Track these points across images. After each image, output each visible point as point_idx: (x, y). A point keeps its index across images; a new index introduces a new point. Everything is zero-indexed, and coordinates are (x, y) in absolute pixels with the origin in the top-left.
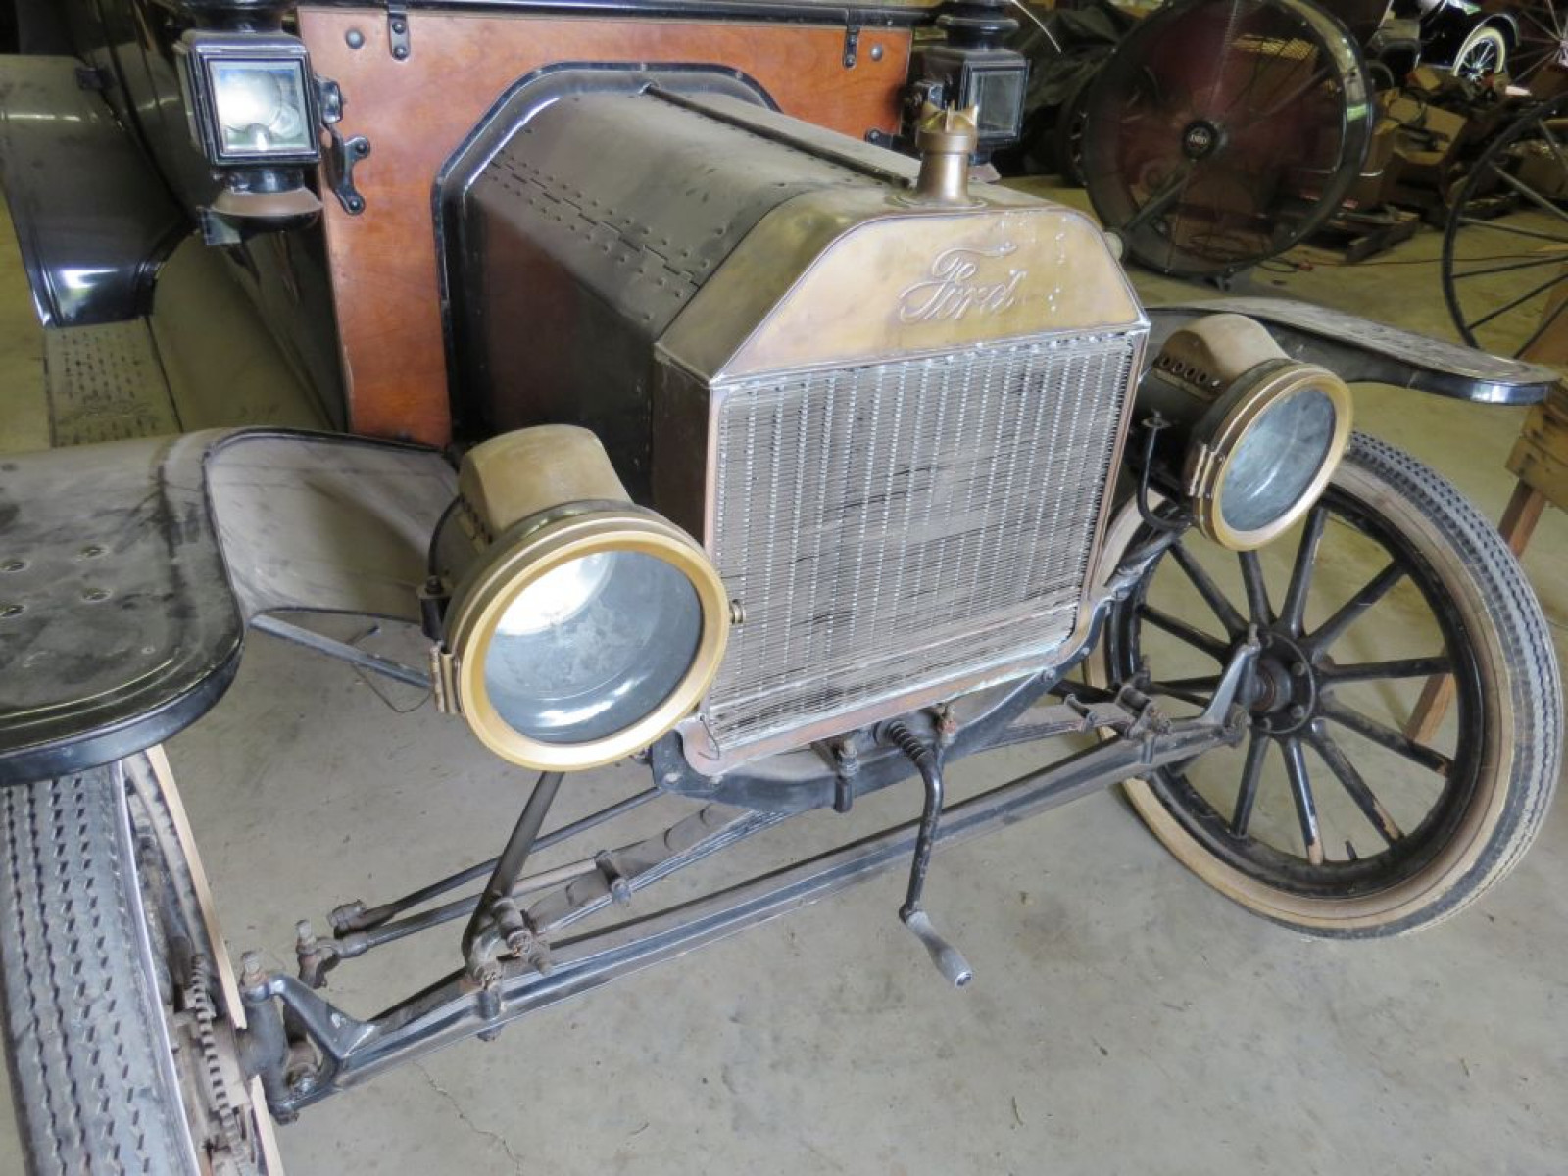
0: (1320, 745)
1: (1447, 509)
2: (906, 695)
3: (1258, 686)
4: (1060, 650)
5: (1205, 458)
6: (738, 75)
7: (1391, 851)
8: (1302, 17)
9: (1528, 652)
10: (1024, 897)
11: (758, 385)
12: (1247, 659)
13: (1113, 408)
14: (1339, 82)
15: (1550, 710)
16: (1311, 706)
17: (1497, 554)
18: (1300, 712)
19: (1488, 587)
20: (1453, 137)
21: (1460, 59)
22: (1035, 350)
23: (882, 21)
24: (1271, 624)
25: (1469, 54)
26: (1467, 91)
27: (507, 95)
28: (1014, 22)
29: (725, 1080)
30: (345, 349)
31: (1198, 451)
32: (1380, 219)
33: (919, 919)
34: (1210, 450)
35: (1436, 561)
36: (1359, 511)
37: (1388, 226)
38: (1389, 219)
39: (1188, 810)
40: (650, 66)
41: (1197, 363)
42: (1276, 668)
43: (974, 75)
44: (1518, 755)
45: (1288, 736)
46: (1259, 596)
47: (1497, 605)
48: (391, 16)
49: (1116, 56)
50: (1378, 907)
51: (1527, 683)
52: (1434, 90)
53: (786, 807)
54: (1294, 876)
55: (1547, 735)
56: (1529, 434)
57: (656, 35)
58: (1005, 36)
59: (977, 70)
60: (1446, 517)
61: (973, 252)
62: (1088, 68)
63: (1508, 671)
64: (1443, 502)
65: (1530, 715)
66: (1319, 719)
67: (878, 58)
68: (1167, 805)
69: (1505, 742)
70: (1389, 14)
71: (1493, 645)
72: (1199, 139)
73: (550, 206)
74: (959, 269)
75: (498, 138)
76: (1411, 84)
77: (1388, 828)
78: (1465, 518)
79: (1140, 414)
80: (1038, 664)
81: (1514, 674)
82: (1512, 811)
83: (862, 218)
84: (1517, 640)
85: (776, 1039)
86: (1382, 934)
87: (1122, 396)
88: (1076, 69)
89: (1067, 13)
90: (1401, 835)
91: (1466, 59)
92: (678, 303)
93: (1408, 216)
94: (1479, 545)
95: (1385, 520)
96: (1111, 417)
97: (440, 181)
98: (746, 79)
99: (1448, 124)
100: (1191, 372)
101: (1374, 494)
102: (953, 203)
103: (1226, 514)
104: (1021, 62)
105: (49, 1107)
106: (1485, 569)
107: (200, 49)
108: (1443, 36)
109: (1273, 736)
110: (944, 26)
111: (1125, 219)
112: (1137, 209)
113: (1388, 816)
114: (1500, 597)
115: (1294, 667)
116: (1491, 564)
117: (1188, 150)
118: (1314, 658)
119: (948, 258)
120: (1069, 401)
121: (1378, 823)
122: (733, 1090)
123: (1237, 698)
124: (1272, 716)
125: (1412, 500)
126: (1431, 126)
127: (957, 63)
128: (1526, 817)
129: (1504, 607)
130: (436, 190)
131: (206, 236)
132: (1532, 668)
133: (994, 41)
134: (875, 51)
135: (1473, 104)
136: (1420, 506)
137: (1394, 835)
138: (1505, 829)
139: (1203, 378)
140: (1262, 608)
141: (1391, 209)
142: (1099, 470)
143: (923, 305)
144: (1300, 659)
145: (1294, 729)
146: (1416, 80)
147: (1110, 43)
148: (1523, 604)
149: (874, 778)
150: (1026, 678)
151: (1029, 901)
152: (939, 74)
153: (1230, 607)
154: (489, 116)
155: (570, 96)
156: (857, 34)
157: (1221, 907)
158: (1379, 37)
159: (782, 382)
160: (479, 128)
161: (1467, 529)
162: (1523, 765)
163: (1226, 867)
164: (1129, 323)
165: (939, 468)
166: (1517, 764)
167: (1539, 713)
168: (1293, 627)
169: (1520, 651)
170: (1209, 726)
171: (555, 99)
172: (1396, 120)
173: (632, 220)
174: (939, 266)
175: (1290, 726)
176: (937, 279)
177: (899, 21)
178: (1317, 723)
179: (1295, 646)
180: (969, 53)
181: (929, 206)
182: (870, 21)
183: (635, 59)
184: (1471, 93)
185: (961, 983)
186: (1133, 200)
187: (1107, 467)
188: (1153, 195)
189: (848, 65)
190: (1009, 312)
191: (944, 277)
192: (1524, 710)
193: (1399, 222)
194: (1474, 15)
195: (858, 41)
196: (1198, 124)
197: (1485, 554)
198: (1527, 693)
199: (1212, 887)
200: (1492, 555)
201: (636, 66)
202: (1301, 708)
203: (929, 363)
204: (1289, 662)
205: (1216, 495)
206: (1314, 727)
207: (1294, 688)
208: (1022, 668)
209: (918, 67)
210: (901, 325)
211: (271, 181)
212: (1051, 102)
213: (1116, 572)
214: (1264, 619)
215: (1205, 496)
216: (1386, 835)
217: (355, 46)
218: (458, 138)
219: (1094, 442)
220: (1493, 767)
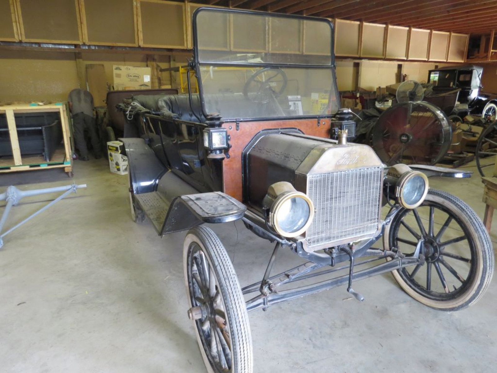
0: (442, 262)
1: (457, 202)
2: (344, 240)
3: (425, 250)
4: (376, 233)
5: (398, 189)
6: (297, 129)
7: (463, 285)
8: (426, 107)
9: (480, 230)
10: (376, 307)
11: (314, 176)
12: (421, 243)
13: (379, 182)
14: (440, 121)
15: (487, 242)
16: (439, 253)
17: (469, 210)
18: (436, 255)
19: (469, 217)
20: (480, 133)
21: (484, 112)
22: (362, 170)
23: (325, 117)
24: (426, 236)
25: (487, 111)
26: (482, 120)
27: (255, 136)
28: (352, 116)
29: (310, 339)
30: (224, 184)
31: (397, 188)
32: (461, 156)
33: (351, 290)
34: (399, 187)
35: (457, 214)
36: (440, 206)
37: (465, 157)
38: (465, 155)
39: (415, 287)
40: (281, 129)
41: (395, 173)
42: (429, 245)
43: (344, 126)
44: (483, 253)
45: (435, 262)
46: (423, 230)
47: (471, 221)
48: (237, 123)
49: (379, 120)
50: (462, 299)
51: (481, 237)
52: (472, 121)
53: (322, 264)
54: (443, 297)
55: (488, 248)
56: (486, 193)
57: (282, 123)
58: (350, 118)
59: (345, 125)
60: (457, 204)
61: (349, 153)
62: (372, 124)
63: (476, 235)
64: (456, 201)
65: (483, 243)
66: (441, 256)
67: (325, 124)
68: (410, 286)
69: (479, 251)
70: (457, 103)
71: (472, 230)
72: (404, 138)
73: (268, 153)
74: (347, 156)
75: (254, 143)
76: (465, 120)
77: (461, 279)
78: (461, 204)
79: (385, 183)
80: (371, 236)
81: (478, 235)
82: (485, 267)
83: (329, 148)
84: (477, 228)
85: (321, 332)
86: (465, 306)
87: (380, 179)
88: (369, 124)
89: (365, 110)
90: (464, 280)
91: (486, 112)
92: (298, 165)
93: (470, 155)
94: (465, 209)
95: (445, 207)
96: (379, 184)
97: (243, 152)
98: (299, 130)
99: (478, 130)
100: (394, 175)
101: (441, 201)
102: (344, 145)
103: (405, 201)
104: (354, 123)
105: (223, 275)
106: (467, 213)
107: (211, 131)
108: (478, 107)
109: (432, 262)
110: (337, 117)
111: (387, 160)
112: (390, 157)
113: (461, 277)
114: (471, 219)
115: (433, 244)
116: (468, 212)
117: (402, 141)
118: (437, 242)
119: (344, 154)
120: (370, 180)
121: (458, 278)
122: (312, 341)
123: (420, 252)
124: (430, 257)
125: (450, 201)
126: (473, 130)
127: (341, 124)
128: (488, 268)
129: (473, 221)
130: (242, 153)
131: (195, 166)
132: (481, 234)
133: (348, 119)
134: (324, 123)
135: (485, 124)
136: (451, 202)
137: (463, 281)
138: (484, 272)
139: (396, 175)
140: (424, 232)
141: (465, 153)
142: (378, 195)
143: (341, 162)
144: (434, 242)
145: (436, 259)
146: (466, 119)
147: (378, 117)
148: (477, 220)
149: (339, 259)
150: (368, 240)
151: (378, 307)
152: (337, 126)
153: (417, 234)
154: (252, 139)
155: (267, 135)
156: (320, 120)
157: (427, 308)
158: (456, 109)
159: (318, 175)
160: (250, 142)
161: (462, 206)
162: (484, 256)
163: (426, 299)
164: (380, 165)
165: (347, 192)
166: (483, 255)
167: (485, 243)
168: (431, 235)
169: (478, 230)
170: (415, 259)
171: (264, 136)
172: (461, 129)
173: (287, 153)
174: (343, 156)
175: (434, 259)
176: (343, 158)
177: (328, 117)
178: (441, 257)
179: (432, 239)
180: (344, 122)
181: (341, 146)
182: (322, 118)
183: (278, 128)
184: (484, 121)
185: (362, 300)
186: (389, 155)
187: (380, 194)
188: (394, 153)
189: (318, 126)
190: (356, 163)
191: (344, 157)
192: (482, 243)
193: (468, 156)
194: (485, 100)
195: (320, 122)
196: (403, 135)
197: (467, 210)
198: (481, 238)
199: (424, 304)
200: (468, 210)
201: (278, 129)
202: (436, 254)
203: (343, 172)
204: (432, 243)
205: (402, 196)
206: (440, 258)
207: (434, 250)
208: (368, 237)
209: (333, 125)
210: (337, 166)
211: (218, 152)
212: (364, 133)
213: (386, 218)
214: (425, 235)
215: (399, 196)
216: (461, 281)
217: (230, 129)
218: (247, 144)
219: (377, 188)
220: (478, 257)
